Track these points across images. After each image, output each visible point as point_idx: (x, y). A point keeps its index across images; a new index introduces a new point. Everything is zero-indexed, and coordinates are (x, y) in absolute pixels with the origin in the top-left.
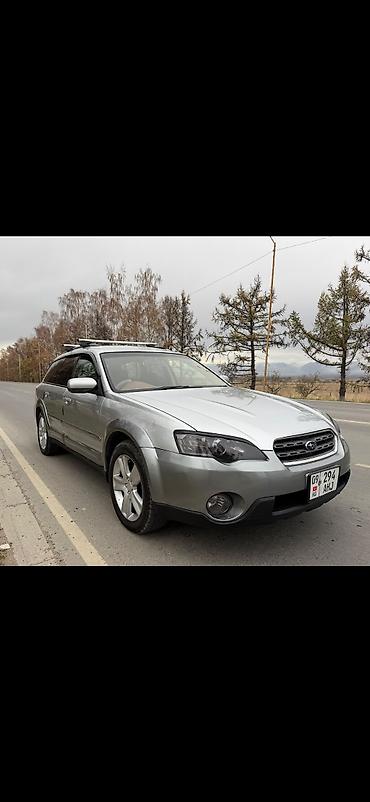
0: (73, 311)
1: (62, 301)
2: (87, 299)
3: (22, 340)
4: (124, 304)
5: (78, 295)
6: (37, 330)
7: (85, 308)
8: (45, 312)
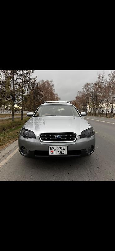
0: (87, 90)
1: (84, 87)
2: (92, 86)
3: (72, 101)
4: (103, 86)
5: (89, 84)
6: (76, 98)
7: (91, 89)
8: (79, 92)
